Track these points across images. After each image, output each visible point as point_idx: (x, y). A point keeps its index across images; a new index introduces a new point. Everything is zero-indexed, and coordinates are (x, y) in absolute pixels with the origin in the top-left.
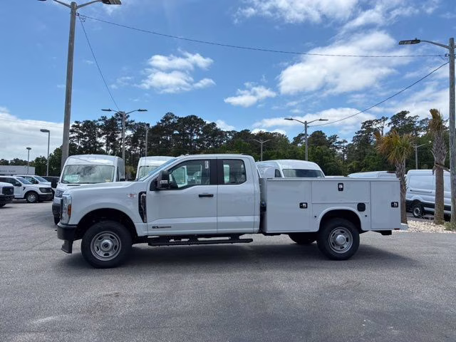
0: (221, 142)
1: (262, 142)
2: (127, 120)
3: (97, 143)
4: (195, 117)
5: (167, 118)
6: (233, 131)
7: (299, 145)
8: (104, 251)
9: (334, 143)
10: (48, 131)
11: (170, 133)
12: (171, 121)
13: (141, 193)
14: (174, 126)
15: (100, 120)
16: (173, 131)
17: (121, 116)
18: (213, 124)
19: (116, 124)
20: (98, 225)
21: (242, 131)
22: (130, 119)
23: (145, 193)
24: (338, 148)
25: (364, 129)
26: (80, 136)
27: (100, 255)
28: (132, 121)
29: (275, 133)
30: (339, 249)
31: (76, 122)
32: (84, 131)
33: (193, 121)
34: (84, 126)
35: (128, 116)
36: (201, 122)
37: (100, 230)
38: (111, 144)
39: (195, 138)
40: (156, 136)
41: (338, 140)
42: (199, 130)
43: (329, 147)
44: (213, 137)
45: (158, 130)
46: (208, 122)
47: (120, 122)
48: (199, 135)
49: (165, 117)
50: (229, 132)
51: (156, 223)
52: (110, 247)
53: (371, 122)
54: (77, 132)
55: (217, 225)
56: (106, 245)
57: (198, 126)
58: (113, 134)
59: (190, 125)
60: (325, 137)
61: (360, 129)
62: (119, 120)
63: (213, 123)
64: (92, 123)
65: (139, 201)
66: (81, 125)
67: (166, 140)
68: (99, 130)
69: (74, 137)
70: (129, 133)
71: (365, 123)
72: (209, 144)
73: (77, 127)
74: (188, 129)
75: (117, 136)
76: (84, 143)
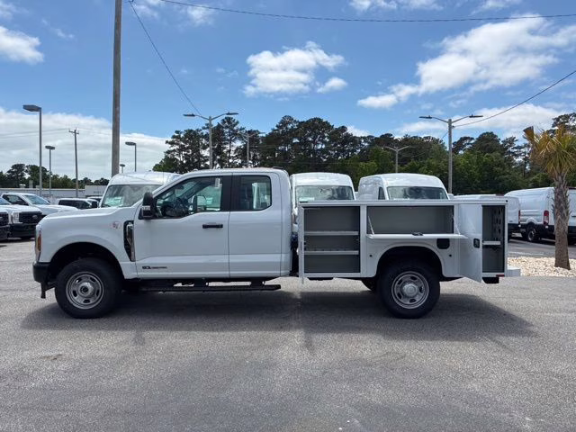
0: (353, 151)
1: (397, 150)
2: (235, 128)
3: (202, 156)
4: (320, 120)
5: (284, 123)
6: (369, 137)
7: (461, 152)
8: (83, 297)
9: (510, 149)
10: (134, 144)
11: (288, 142)
12: (290, 126)
13: (126, 223)
14: (293, 133)
15: (204, 128)
16: (292, 140)
17: (229, 122)
18: (343, 129)
19: (223, 133)
20: (74, 264)
21: (382, 136)
22: (239, 126)
23: (132, 222)
24: (517, 156)
25: (556, 128)
26: (182, 149)
27: (78, 301)
28: (241, 129)
29: (426, 138)
30: (408, 303)
31: (177, 132)
32: (186, 142)
33: (316, 126)
34: (186, 136)
35: (238, 122)
36: (326, 126)
37: (76, 270)
38: (218, 157)
39: (320, 147)
40: (270, 147)
41: (517, 144)
42: (324, 137)
43: (503, 154)
44: (343, 145)
45: (273, 138)
46: (336, 126)
47: (227, 130)
48: (324, 142)
49: (281, 122)
50: (364, 138)
51: (147, 262)
52: (90, 292)
53: (567, 117)
54: (178, 144)
55: (229, 266)
56: (85, 289)
57: (324, 131)
58: (219, 146)
59: (313, 130)
60: (498, 141)
61: (550, 128)
62: (227, 127)
63: (343, 127)
64: (195, 132)
65: (125, 233)
66: (182, 135)
67: (283, 150)
68: (204, 141)
69: (174, 151)
70: (238, 144)
71: (558, 119)
72: (338, 155)
73: (178, 137)
74: (310, 135)
75: (224, 148)
76: (186, 157)
